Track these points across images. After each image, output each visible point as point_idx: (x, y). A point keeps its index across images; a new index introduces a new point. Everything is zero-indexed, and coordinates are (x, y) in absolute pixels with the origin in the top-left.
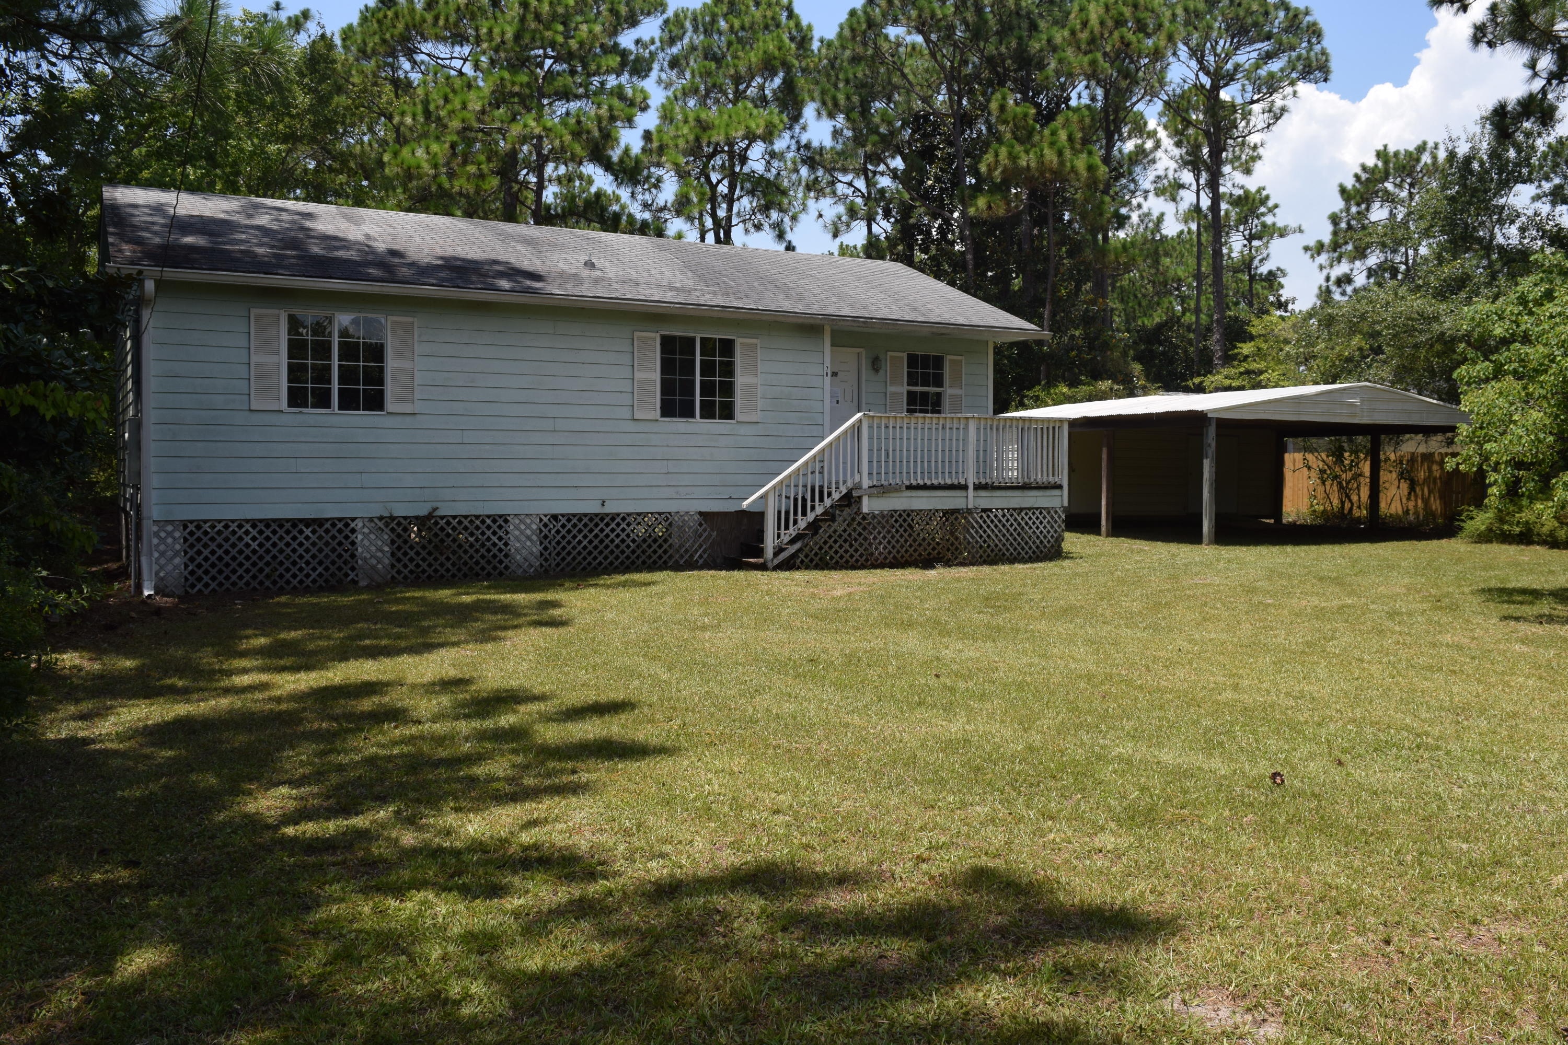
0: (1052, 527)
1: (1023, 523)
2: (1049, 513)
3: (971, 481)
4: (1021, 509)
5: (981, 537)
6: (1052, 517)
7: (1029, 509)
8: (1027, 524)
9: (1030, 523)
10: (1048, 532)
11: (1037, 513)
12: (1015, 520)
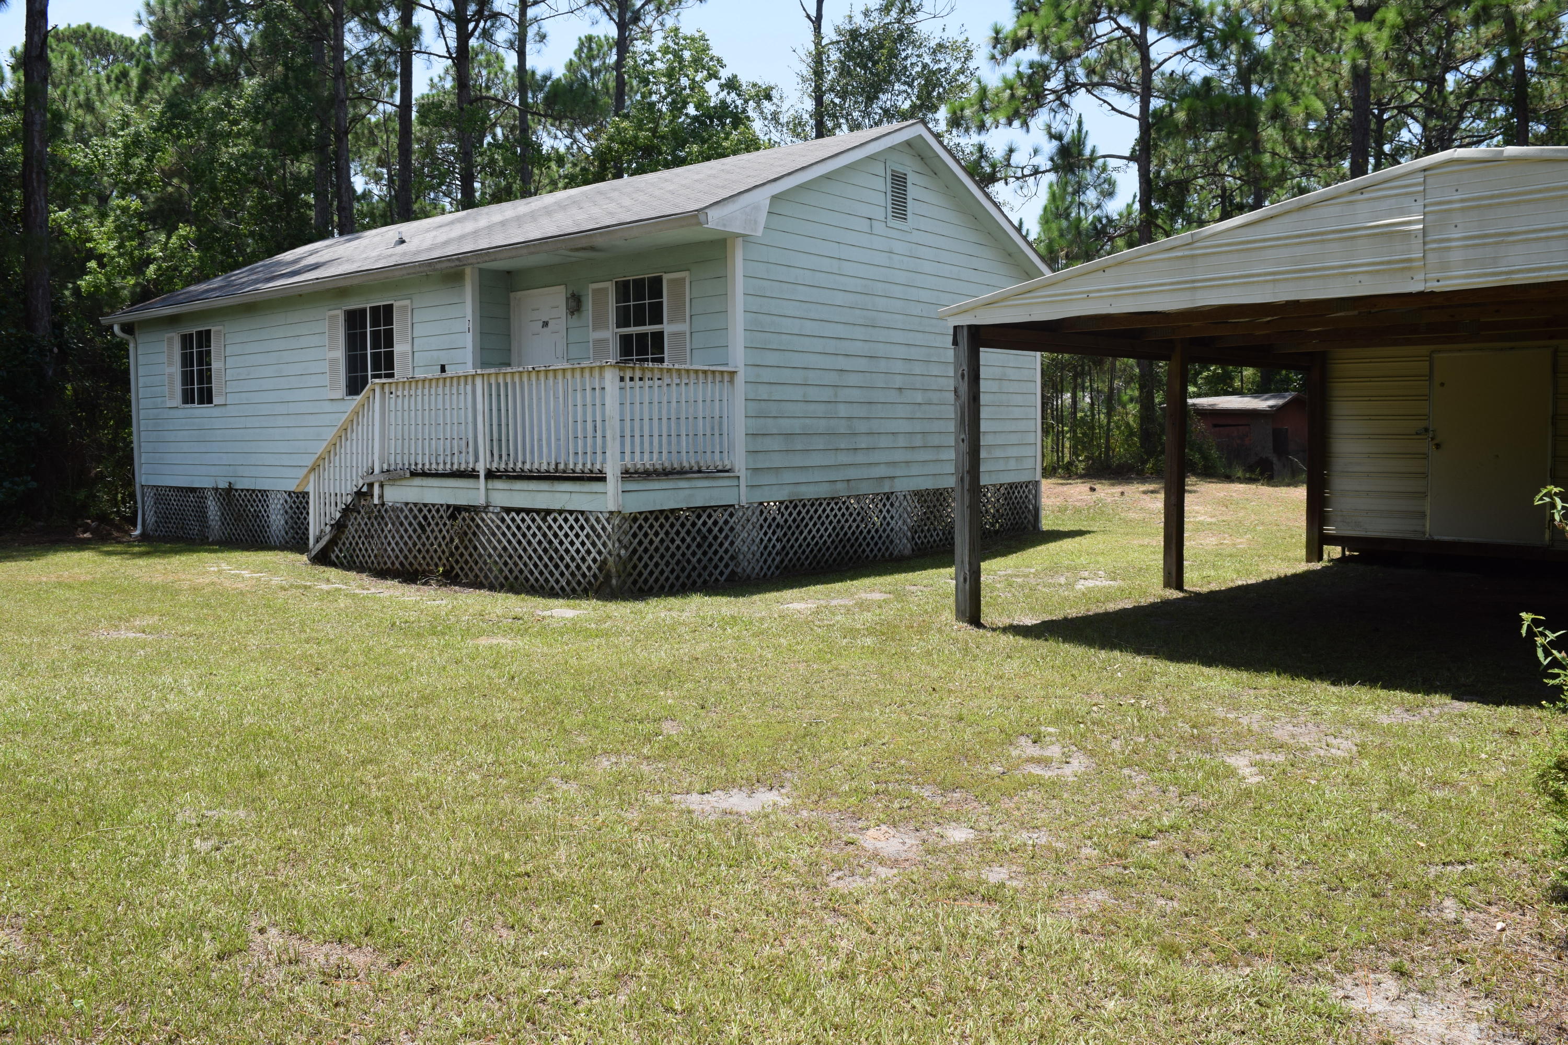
0: (594, 544)
1: (550, 535)
2: (587, 520)
3: (481, 468)
4: (548, 512)
5: (495, 549)
6: (593, 528)
7: (560, 512)
8: (556, 535)
9: (561, 534)
10: (589, 552)
11: (571, 519)
12: (539, 528)
